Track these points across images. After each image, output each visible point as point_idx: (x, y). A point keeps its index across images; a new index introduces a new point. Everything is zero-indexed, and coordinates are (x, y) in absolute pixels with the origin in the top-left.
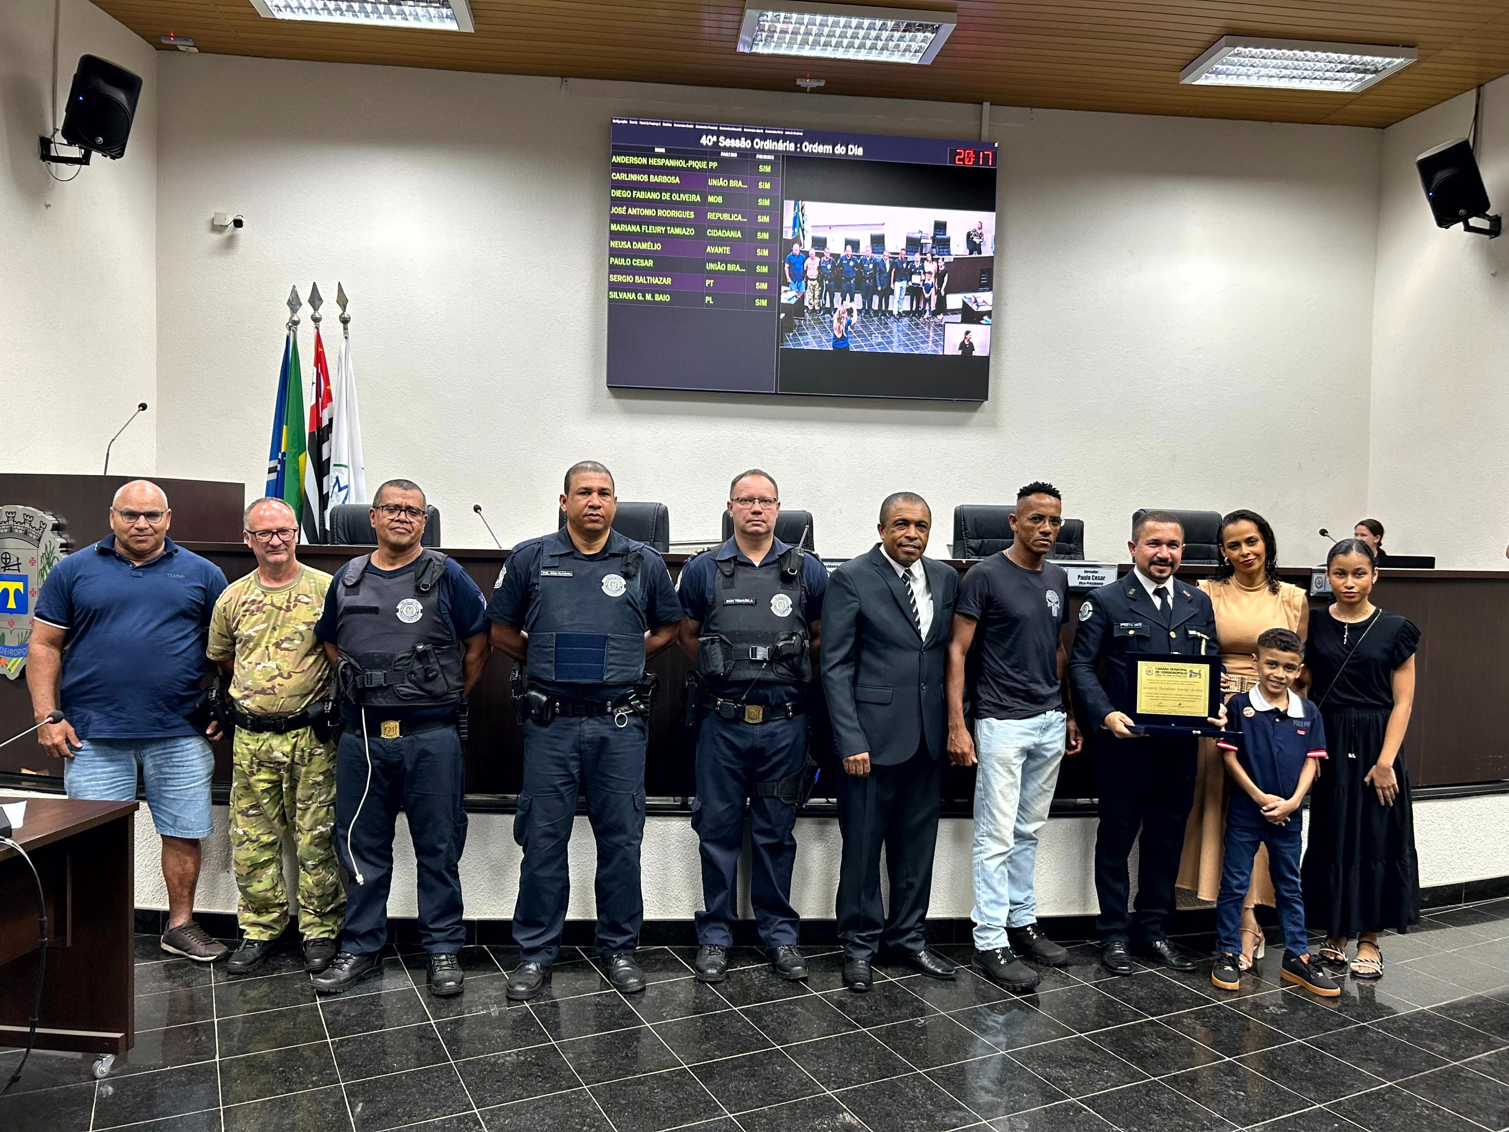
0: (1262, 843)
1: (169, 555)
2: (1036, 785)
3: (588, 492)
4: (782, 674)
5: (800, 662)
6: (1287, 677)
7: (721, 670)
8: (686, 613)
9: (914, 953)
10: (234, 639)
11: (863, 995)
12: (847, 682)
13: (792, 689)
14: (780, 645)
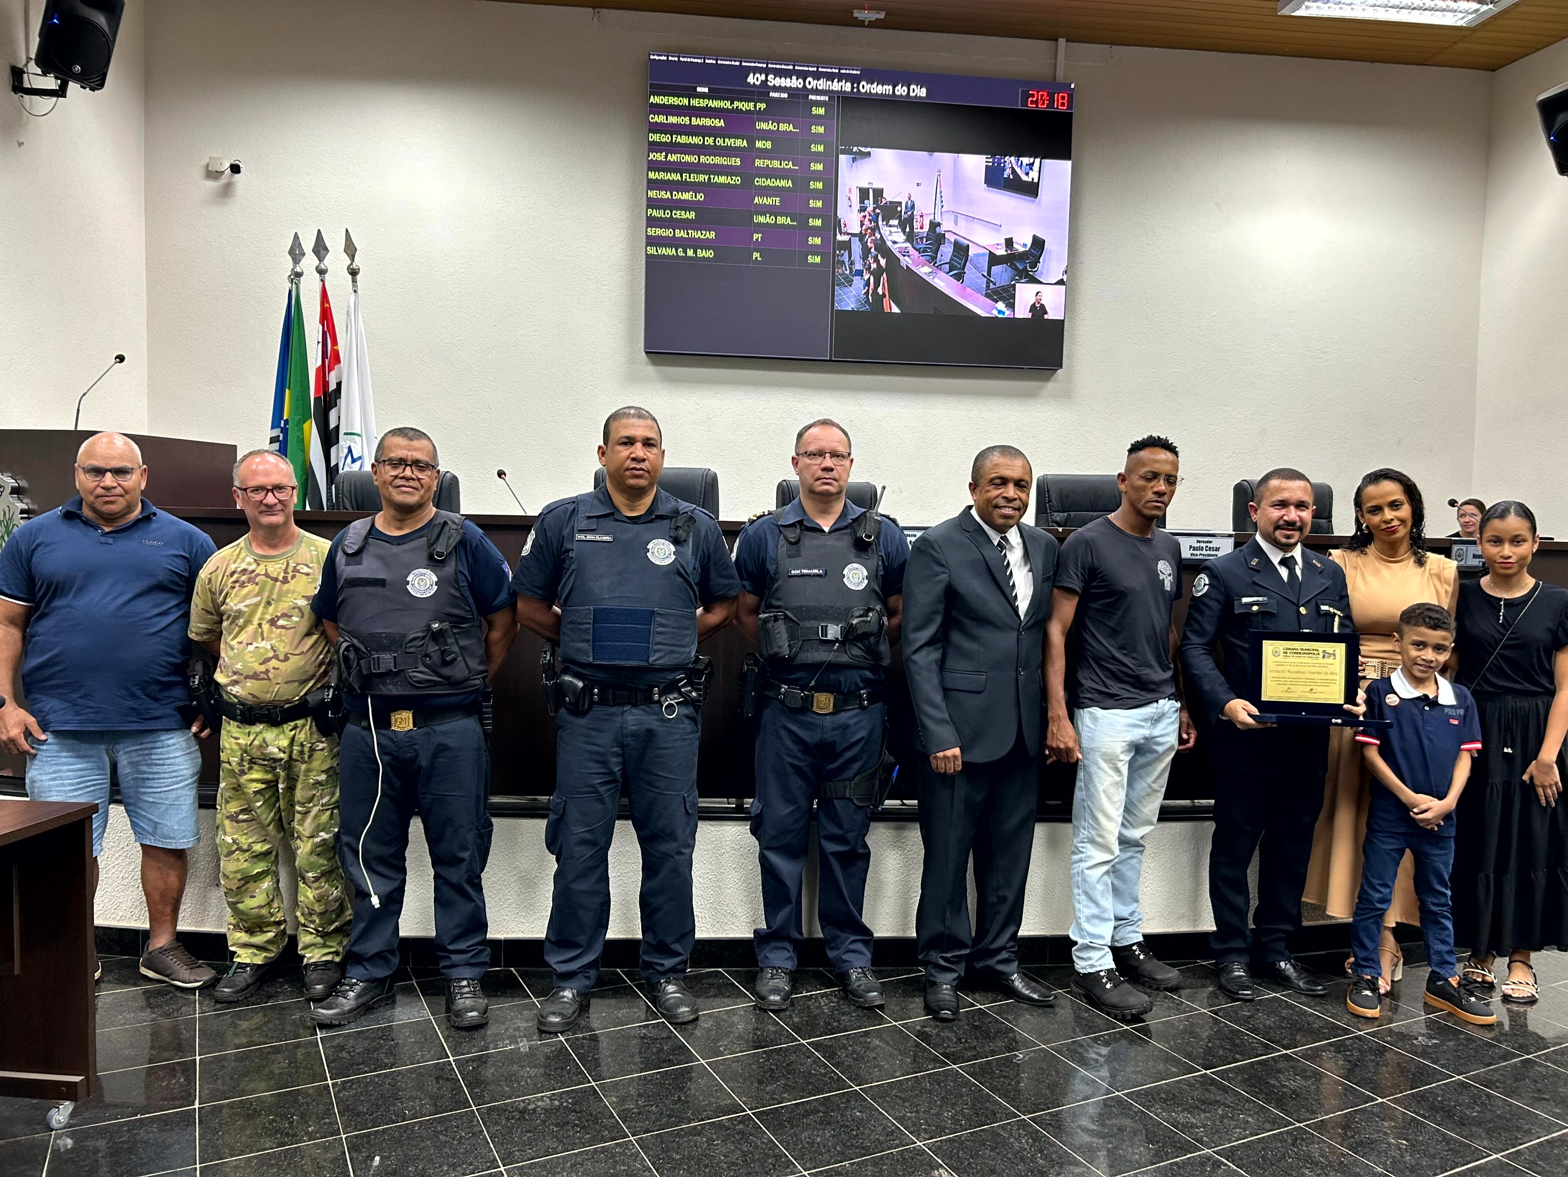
0: (1408, 851)
1: (146, 519)
2: (1145, 785)
3: (630, 441)
4: (856, 656)
5: (878, 642)
6: (1436, 660)
7: (785, 652)
8: (744, 586)
9: (1006, 976)
10: (221, 615)
11: (950, 1025)
12: (934, 667)
13: (868, 674)
14: (855, 622)
